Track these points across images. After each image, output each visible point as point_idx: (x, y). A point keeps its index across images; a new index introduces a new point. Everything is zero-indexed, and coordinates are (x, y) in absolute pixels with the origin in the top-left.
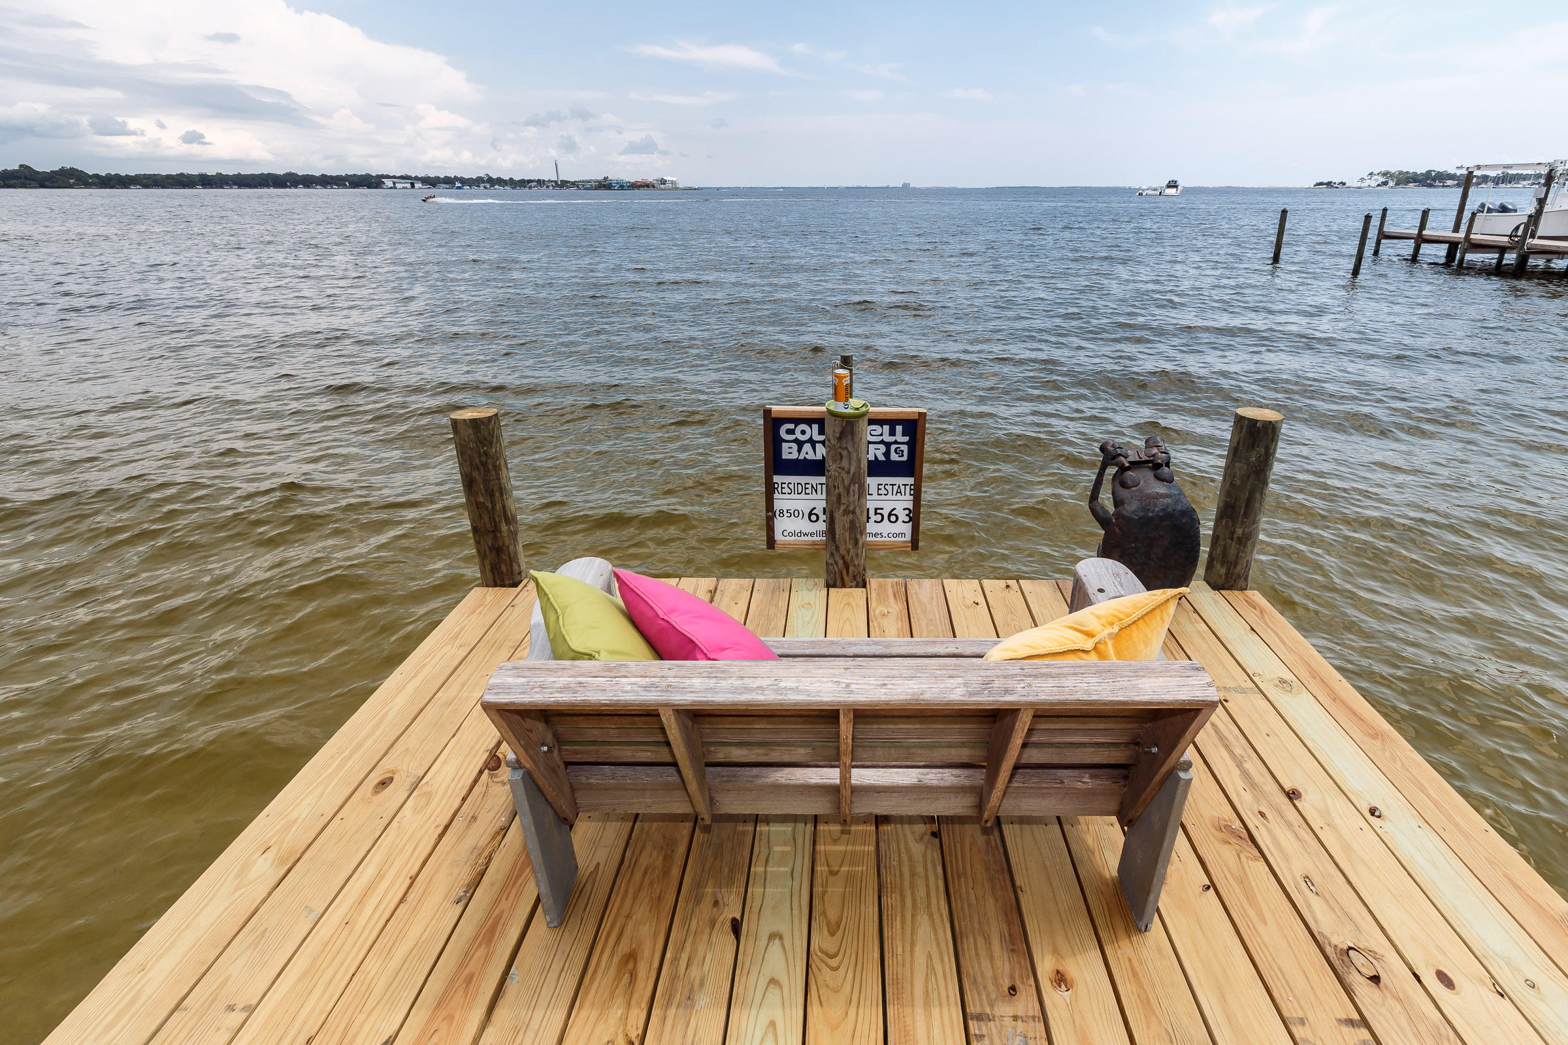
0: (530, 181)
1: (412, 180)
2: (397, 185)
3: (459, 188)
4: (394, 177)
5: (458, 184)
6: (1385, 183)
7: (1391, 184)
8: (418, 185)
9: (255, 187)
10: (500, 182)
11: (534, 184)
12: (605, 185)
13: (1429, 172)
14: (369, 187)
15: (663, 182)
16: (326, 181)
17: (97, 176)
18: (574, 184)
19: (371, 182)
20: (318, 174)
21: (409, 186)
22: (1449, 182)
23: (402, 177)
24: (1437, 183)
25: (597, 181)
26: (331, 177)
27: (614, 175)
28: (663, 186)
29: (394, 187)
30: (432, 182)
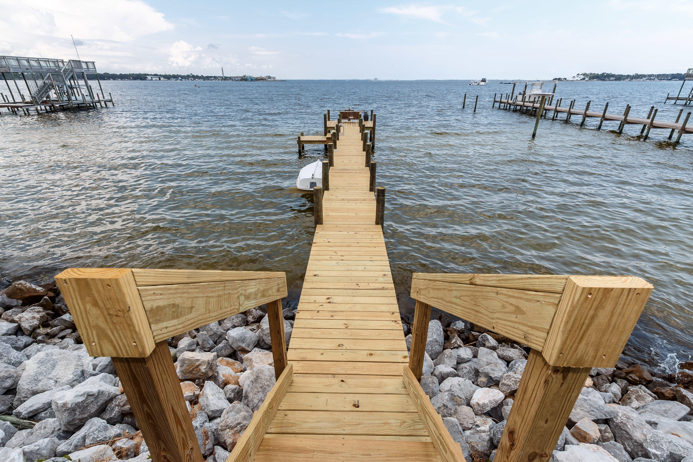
0: (211, 77)
1: (160, 77)
2: (154, 79)
4: (151, 75)
5: (180, 78)
6: (584, 79)
7: (587, 79)
8: (162, 79)
10: (197, 77)
12: (244, 79)
13: (604, 74)
14: (141, 80)
15: (270, 77)
16: (123, 77)
18: (230, 78)
19: (142, 77)
20: (118, 74)
21: (158, 79)
22: (612, 78)
23: (155, 75)
24: (607, 79)
25: (241, 77)
27: (248, 74)
29: (152, 80)
30: (168, 77)
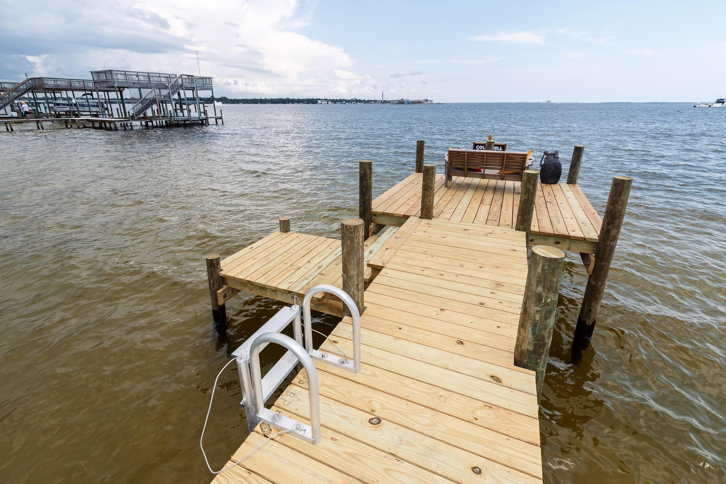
1: (327, 100)
2: (323, 103)
3: (344, 104)
4: (322, 99)
5: (344, 102)
8: (330, 103)
9: (276, 103)
10: (360, 101)
11: (373, 102)
12: (401, 102)
14: (313, 104)
15: (427, 100)
16: (299, 101)
17: (231, 99)
18: (388, 102)
19: (313, 101)
21: (326, 103)
23: (325, 100)
25: (399, 101)
26: (301, 100)
27: (406, 98)
28: (426, 103)
29: (321, 104)
30: (334, 101)
